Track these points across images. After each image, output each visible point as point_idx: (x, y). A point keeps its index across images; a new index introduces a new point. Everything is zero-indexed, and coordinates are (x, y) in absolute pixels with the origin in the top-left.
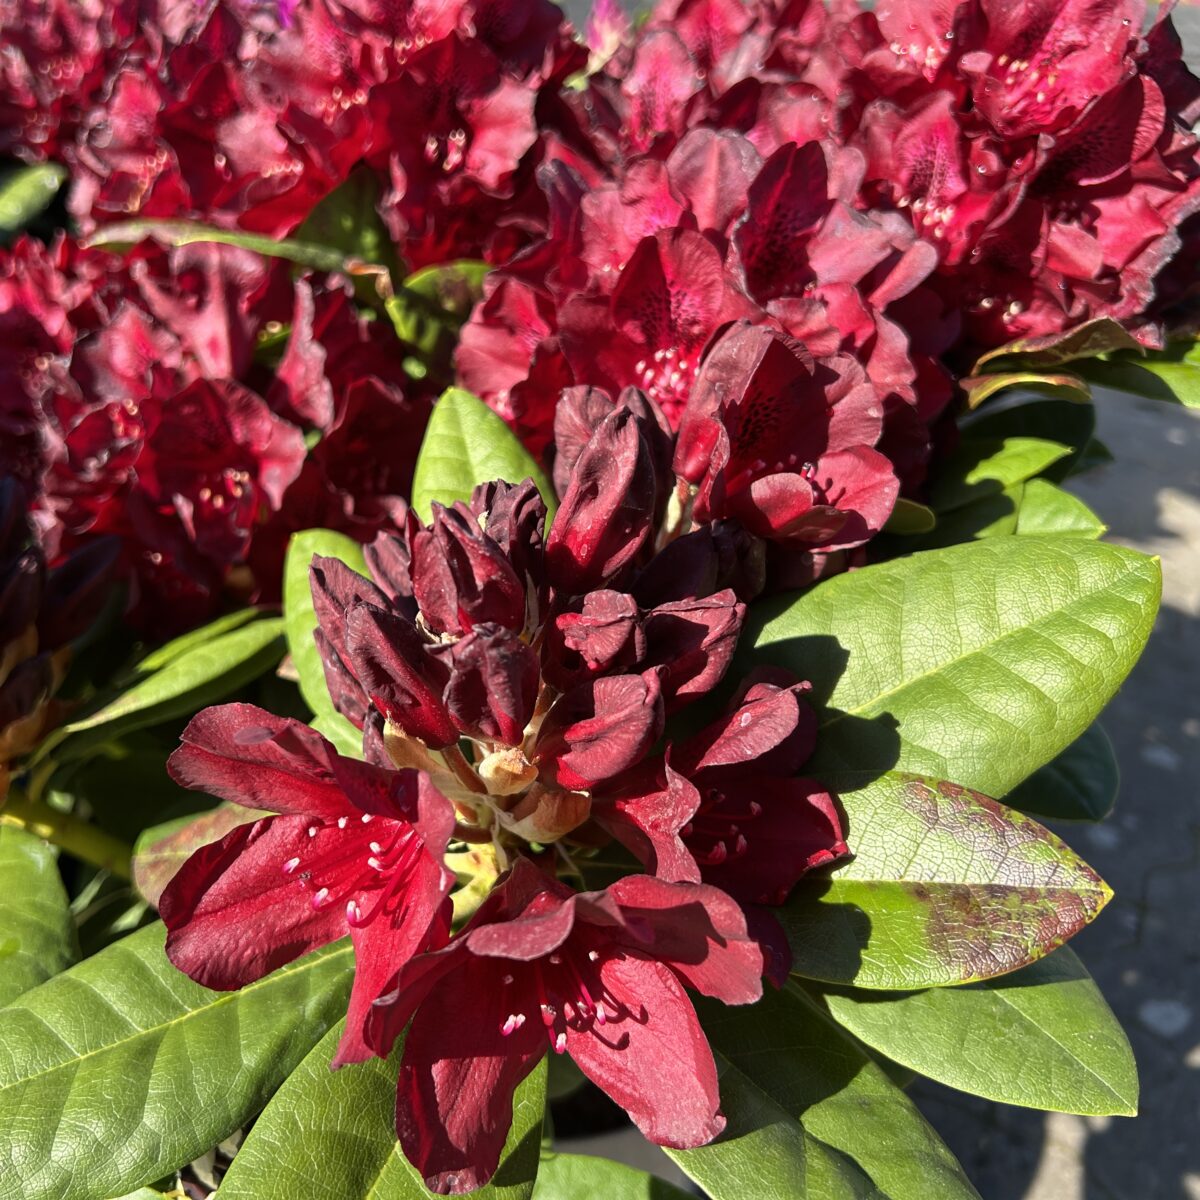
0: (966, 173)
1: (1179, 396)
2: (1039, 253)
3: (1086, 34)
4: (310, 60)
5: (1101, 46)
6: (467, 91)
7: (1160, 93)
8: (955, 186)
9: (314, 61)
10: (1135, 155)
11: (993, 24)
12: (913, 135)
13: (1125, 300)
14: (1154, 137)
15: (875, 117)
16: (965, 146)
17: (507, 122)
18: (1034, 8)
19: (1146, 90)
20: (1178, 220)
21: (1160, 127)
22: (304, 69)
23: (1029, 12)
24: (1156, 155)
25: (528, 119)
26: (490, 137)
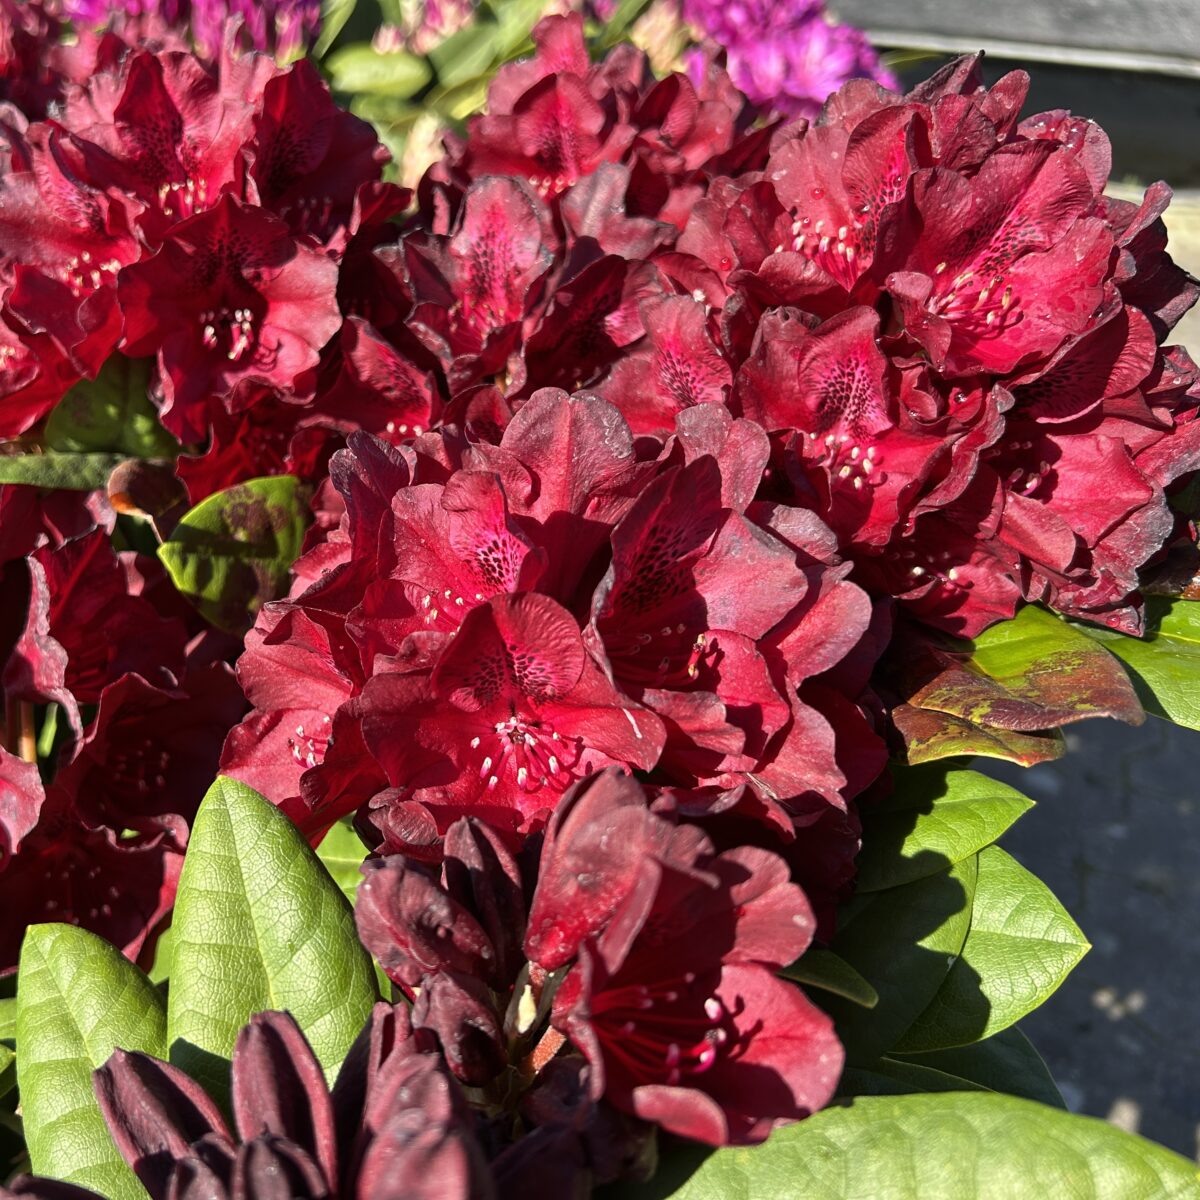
0: (893, 413)
1: (1164, 705)
2: (989, 524)
3: (1050, 233)
4: (46, 210)
5: (1069, 252)
6: (251, 258)
7: (1150, 328)
8: (877, 420)
9: (53, 211)
10: (1109, 391)
11: (928, 222)
12: (824, 354)
13: (1098, 583)
14: (1139, 378)
15: (774, 326)
16: (893, 377)
17: (305, 298)
18: (985, 204)
19: (1131, 323)
20: (1166, 479)
21: (1148, 368)
22: (42, 220)
23: (976, 209)
24: (1138, 394)
25: (331, 300)
26: (283, 316)
